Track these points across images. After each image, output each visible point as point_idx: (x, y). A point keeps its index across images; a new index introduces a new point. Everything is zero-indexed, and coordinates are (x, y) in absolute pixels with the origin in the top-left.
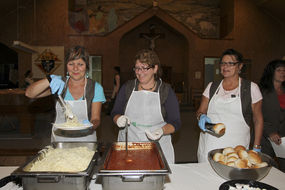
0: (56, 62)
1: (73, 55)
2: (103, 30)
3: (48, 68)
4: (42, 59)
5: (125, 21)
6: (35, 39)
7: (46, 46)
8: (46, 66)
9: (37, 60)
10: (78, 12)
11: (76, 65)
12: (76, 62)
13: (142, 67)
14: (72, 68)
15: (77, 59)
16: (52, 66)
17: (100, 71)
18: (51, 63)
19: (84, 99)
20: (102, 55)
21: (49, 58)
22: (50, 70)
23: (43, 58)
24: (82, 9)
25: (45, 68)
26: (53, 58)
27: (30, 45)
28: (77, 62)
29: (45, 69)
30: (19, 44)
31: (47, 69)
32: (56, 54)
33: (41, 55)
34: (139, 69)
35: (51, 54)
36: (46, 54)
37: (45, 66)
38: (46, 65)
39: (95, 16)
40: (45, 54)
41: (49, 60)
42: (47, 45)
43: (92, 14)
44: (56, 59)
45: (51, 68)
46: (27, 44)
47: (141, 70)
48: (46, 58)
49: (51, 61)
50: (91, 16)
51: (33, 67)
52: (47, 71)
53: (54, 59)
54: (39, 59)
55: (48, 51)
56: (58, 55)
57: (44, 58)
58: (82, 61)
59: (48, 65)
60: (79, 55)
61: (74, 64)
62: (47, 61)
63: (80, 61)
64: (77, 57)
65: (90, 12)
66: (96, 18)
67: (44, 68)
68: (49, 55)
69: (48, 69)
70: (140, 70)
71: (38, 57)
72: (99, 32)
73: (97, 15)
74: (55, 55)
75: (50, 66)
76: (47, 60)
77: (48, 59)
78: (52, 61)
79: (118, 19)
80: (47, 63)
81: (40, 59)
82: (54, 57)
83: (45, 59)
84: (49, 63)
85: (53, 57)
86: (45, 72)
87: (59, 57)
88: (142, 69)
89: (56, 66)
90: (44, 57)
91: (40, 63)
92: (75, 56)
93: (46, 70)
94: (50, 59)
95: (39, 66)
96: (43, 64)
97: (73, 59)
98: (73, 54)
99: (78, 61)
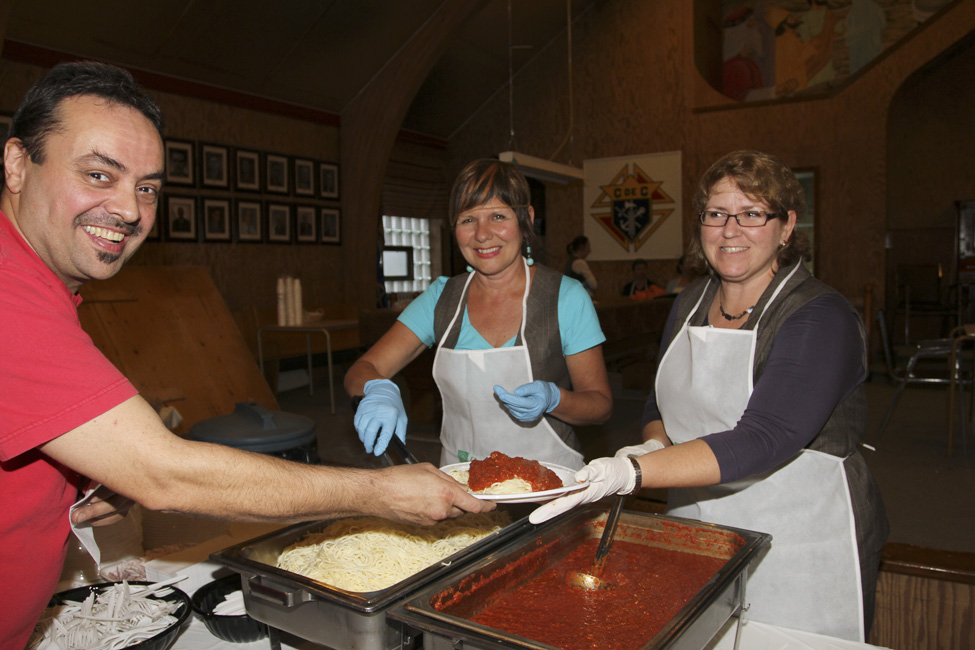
0: (655, 207)
1: (470, 191)
2: (826, 74)
3: (630, 226)
4: (614, 199)
5: (919, 23)
6: (572, 138)
7: (624, 154)
8: (625, 220)
9: (598, 203)
10: (734, 25)
11: (482, 220)
12: (481, 212)
13: (744, 208)
14: (472, 233)
15: (485, 201)
16: (644, 220)
17: (810, 228)
18: (642, 211)
19: (518, 343)
20: (815, 169)
21: (634, 193)
22: (638, 231)
23: (616, 196)
24: (749, 11)
25: (623, 227)
26: (646, 194)
27: (555, 160)
28: (485, 211)
29: (622, 230)
30: (514, 160)
31: (627, 229)
32: (654, 179)
33: (610, 185)
34: (729, 216)
35: (641, 179)
36: (624, 181)
37: (621, 222)
38: (626, 216)
39: (794, 26)
40: (621, 182)
41: (635, 202)
42: (627, 152)
43: (785, 22)
44: (657, 196)
45: (639, 226)
46: (546, 157)
47: (738, 221)
48: (627, 195)
49: (640, 203)
50: (780, 31)
51: (586, 225)
52: (629, 237)
53: (649, 196)
54: (604, 200)
55: (631, 171)
56: (661, 183)
57: (620, 196)
58: (502, 205)
59: (631, 217)
60: (487, 189)
61: (475, 220)
62: (627, 205)
63: (495, 206)
64: (483, 196)
65: (776, 17)
66: (798, 35)
67: (620, 227)
68: (633, 184)
69: (631, 230)
70: (733, 219)
71: (600, 192)
72: (811, 84)
73: (802, 23)
74: (652, 182)
75: (638, 219)
76: (629, 201)
77: (631, 197)
78: (643, 203)
79: (888, 20)
80: (629, 209)
81: (607, 199)
82: (651, 189)
83: (623, 197)
84: (634, 208)
85: (646, 188)
86: (622, 239)
87: (666, 188)
88: (741, 219)
89: (655, 218)
90: (619, 190)
91: (607, 210)
92: (474, 193)
93: (626, 233)
94: (639, 196)
95: (605, 221)
96: (616, 213)
97: (471, 204)
98: (468, 189)
99: (486, 206)
